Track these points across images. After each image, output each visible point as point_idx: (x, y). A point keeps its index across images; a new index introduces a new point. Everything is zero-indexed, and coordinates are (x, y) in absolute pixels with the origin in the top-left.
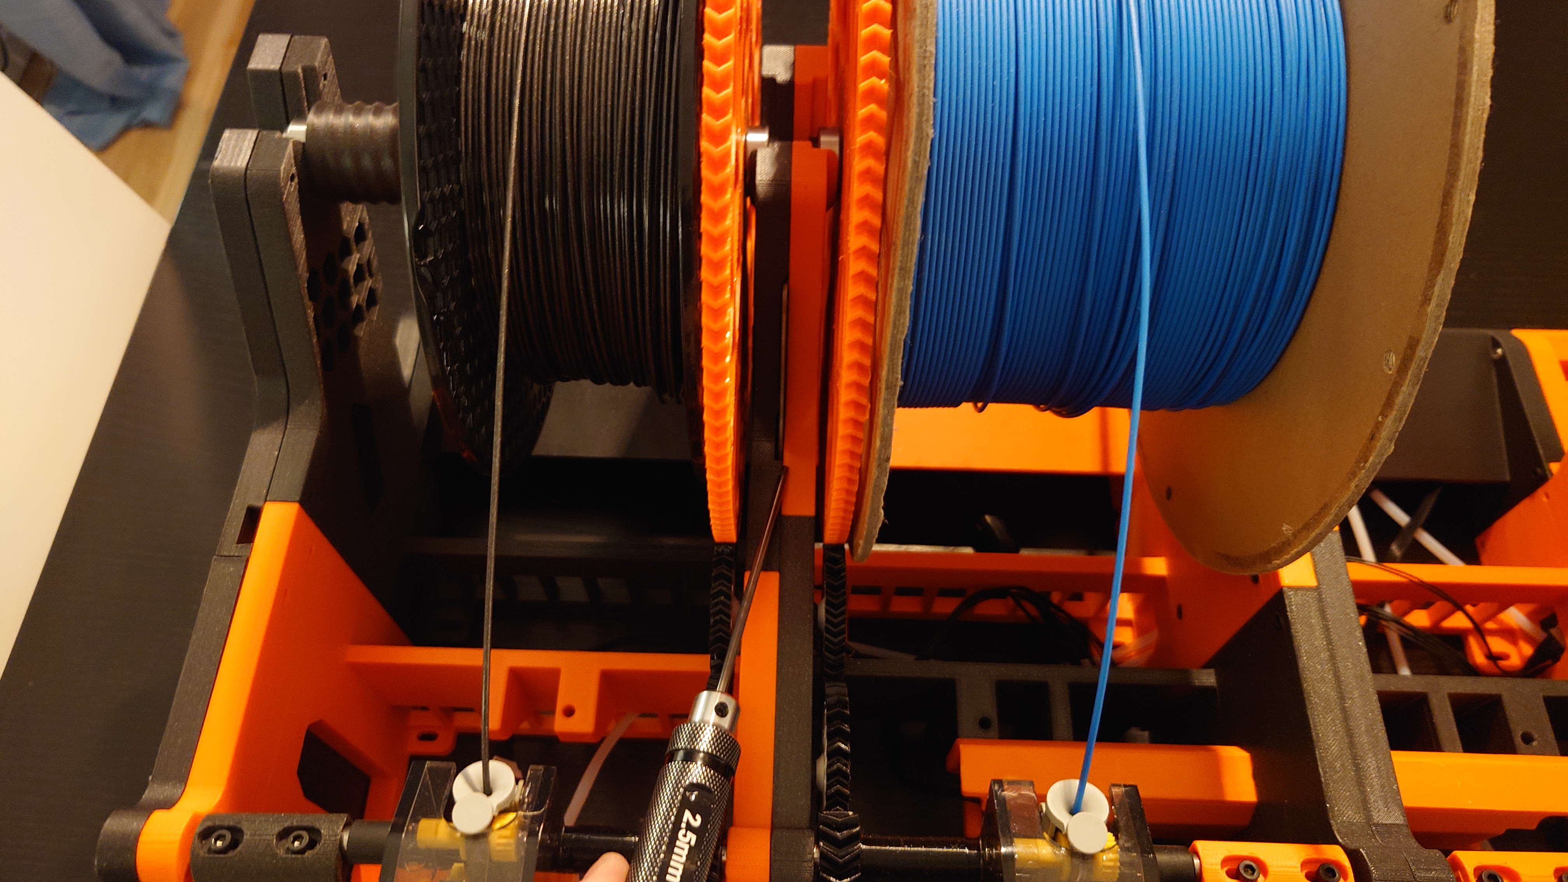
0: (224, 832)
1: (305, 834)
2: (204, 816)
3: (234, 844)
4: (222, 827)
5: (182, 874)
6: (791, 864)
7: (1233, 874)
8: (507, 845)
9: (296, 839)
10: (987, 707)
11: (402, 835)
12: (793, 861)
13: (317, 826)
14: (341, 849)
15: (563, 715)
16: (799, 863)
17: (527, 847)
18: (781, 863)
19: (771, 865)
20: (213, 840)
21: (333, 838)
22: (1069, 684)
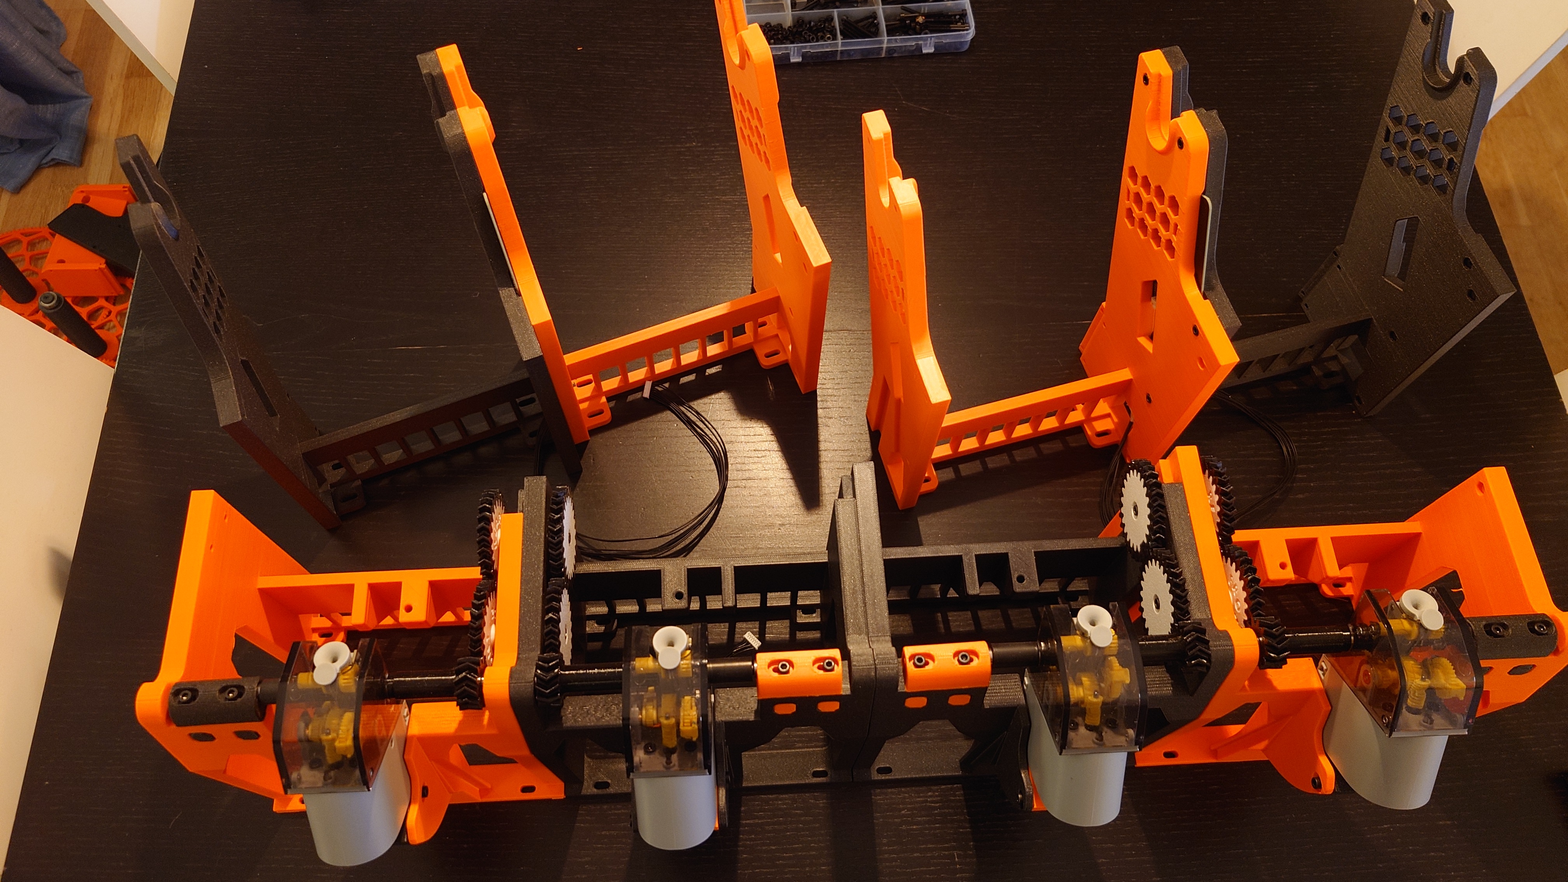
0: (187, 692)
1: (235, 689)
2: (174, 684)
3: (193, 698)
4: (185, 689)
5: (164, 718)
6: (521, 684)
7: (776, 670)
8: (349, 683)
9: (230, 692)
10: (681, 586)
11: (288, 683)
12: (522, 683)
13: (242, 684)
14: (258, 696)
15: (404, 611)
16: (525, 684)
17: (358, 684)
18: (516, 685)
19: (509, 686)
20: (181, 696)
21: (252, 690)
22: (735, 567)
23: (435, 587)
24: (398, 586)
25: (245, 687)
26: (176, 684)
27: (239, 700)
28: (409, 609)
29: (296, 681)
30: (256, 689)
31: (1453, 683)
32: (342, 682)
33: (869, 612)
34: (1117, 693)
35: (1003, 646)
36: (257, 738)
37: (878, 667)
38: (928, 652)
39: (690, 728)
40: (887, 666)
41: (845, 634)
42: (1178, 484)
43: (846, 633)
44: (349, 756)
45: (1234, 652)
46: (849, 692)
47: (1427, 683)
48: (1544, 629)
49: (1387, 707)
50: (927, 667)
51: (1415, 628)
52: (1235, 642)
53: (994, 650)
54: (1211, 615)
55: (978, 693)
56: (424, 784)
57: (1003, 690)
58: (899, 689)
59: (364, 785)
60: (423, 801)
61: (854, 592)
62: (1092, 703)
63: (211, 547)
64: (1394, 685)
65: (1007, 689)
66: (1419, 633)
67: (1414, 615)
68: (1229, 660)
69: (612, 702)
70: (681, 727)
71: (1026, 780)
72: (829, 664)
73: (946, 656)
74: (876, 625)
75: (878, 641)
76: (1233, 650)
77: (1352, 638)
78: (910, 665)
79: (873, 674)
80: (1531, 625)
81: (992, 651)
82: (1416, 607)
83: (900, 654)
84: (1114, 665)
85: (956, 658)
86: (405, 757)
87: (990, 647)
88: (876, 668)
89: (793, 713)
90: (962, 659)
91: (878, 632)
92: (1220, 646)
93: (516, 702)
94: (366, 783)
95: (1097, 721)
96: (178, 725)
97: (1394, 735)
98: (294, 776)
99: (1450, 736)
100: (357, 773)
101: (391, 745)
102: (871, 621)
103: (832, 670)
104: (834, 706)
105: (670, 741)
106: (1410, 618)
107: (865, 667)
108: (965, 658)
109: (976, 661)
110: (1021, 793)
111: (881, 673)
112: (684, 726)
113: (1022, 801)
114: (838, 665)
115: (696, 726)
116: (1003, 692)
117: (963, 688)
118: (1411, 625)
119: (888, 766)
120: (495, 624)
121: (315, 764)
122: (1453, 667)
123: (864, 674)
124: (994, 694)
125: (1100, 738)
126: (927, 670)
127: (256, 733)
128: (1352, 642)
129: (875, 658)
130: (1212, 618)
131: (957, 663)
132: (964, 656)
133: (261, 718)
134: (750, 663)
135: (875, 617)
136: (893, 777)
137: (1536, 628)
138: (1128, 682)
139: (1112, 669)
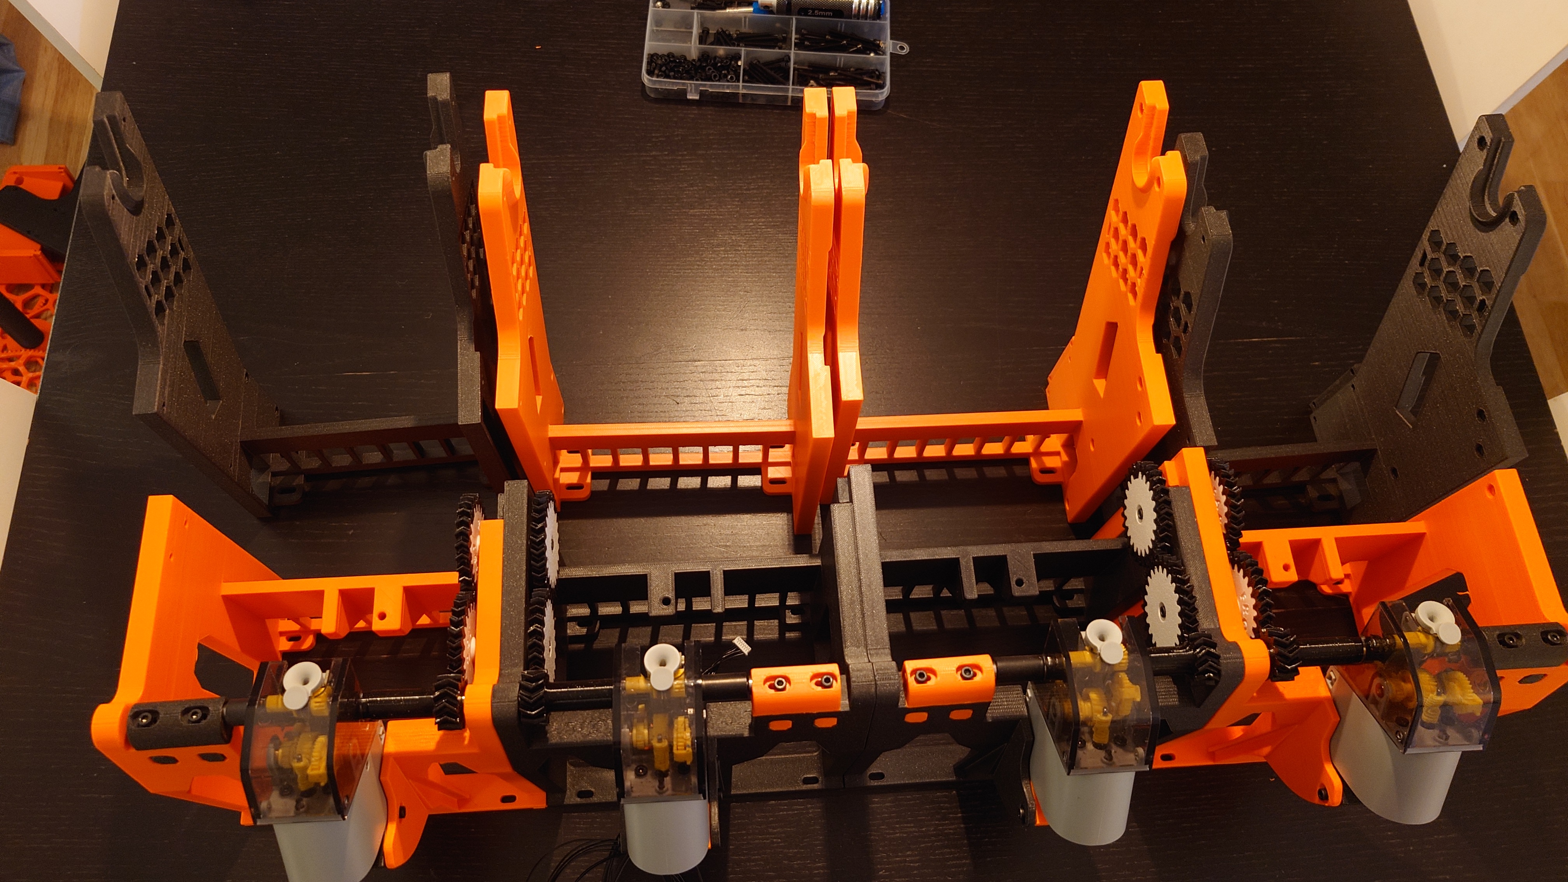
0: (146, 714)
1: (199, 711)
2: (132, 706)
3: (154, 721)
4: (145, 711)
5: (123, 741)
6: (504, 704)
7: (772, 687)
8: (321, 706)
9: (193, 714)
10: (668, 590)
11: (256, 707)
12: (505, 702)
13: (206, 705)
14: (223, 717)
15: (377, 619)
16: (509, 703)
17: (332, 708)
18: (499, 704)
19: (492, 706)
20: (140, 719)
21: (217, 712)
22: (724, 571)
23: (410, 593)
24: (370, 592)
25: (210, 708)
26: (136, 706)
27: (203, 722)
28: (382, 616)
29: (264, 704)
30: (221, 711)
31: (1469, 698)
32: (314, 705)
33: (868, 623)
34: (1126, 711)
35: (1007, 660)
36: (223, 760)
37: (878, 683)
38: (929, 666)
39: (684, 752)
40: (887, 682)
41: (842, 646)
42: (1185, 488)
43: (844, 645)
44: (322, 784)
45: (1244, 664)
46: (847, 709)
47: (1441, 699)
48: (1557, 638)
49: (1402, 723)
50: (929, 683)
51: (1431, 643)
52: (1246, 654)
53: (998, 664)
54: (1219, 625)
55: (980, 708)
56: (401, 804)
57: (1005, 703)
58: (899, 704)
59: (339, 814)
60: (400, 822)
61: (852, 602)
62: (1101, 722)
63: (171, 556)
64: (1409, 698)
65: (1009, 701)
66: (1435, 647)
67: (1430, 628)
68: (1239, 673)
69: (599, 718)
70: (675, 751)
71: (1029, 796)
72: (827, 680)
73: (949, 671)
74: (875, 637)
75: (877, 654)
76: (1243, 663)
77: (1365, 649)
78: (911, 680)
79: (873, 690)
80: (1544, 635)
81: (997, 665)
82: (1432, 619)
83: (901, 668)
84: (1125, 681)
85: (959, 673)
86: (381, 778)
87: (995, 661)
88: (876, 684)
89: (789, 729)
90: (966, 674)
91: (877, 644)
92: (1230, 659)
93: (499, 722)
94: (341, 811)
95: (1104, 739)
96: (138, 749)
97: (1410, 751)
98: (264, 805)
99: (1464, 753)
100: (331, 801)
101: (367, 768)
102: (869, 632)
103: (831, 686)
104: (832, 722)
105: (662, 764)
106: (1427, 631)
107: (865, 683)
108: (968, 672)
109: (979, 677)
110: (1023, 808)
111: (881, 689)
112: (677, 749)
113: (1024, 816)
114: (836, 681)
115: (690, 750)
116: (1004, 705)
117: (966, 703)
118: (1427, 638)
119: (880, 771)
120: (475, 637)
121: (287, 791)
122: (1469, 682)
123: (864, 690)
124: (996, 707)
125: (1109, 757)
126: (928, 686)
127: (222, 755)
128: (1365, 653)
129: (876, 674)
130: (1220, 628)
131: (960, 678)
132: (967, 671)
133: (227, 741)
134: (745, 680)
135: (874, 629)
136: (885, 783)
137: (1549, 637)
138: (1138, 699)
139: (1122, 687)
